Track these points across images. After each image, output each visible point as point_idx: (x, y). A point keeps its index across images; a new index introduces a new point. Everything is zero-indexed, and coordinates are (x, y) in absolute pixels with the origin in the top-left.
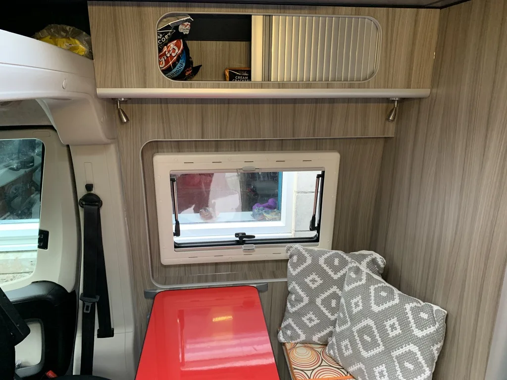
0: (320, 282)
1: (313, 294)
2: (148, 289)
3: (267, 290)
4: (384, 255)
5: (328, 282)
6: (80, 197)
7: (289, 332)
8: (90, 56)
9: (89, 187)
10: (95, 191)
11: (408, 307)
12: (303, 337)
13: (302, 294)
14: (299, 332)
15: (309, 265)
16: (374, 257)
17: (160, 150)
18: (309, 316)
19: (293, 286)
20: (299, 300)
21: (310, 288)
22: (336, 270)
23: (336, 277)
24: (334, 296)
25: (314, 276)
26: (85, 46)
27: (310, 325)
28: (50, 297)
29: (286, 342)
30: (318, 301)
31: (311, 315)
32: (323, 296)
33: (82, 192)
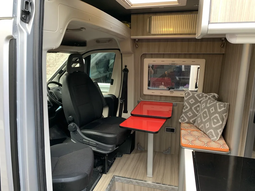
0: (194, 101)
1: (191, 105)
2: (139, 100)
3: (177, 106)
4: (218, 94)
5: (197, 101)
6: (123, 69)
7: (182, 119)
8: (130, 28)
9: (126, 66)
10: (127, 68)
11: (218, 104)
12: (187, 120)
13: (188, 105)
14: (186, 118)
15: (191, 96)
16: (214, 95)
17: (146, 57)
18: (189, 113)
19: (186, 103)
20: (187, 108)
21: (190, 104)
22: (200, 98)
23: (199, 100)
24: (199, 106)
25: (192, 100)
26: (129, 25)
27: (189, 116)
28: (112, 98)
29: (181, 122)
30: (193, 108)
31: (190, 113)
32: (195, 106)
33: (124, 67)
